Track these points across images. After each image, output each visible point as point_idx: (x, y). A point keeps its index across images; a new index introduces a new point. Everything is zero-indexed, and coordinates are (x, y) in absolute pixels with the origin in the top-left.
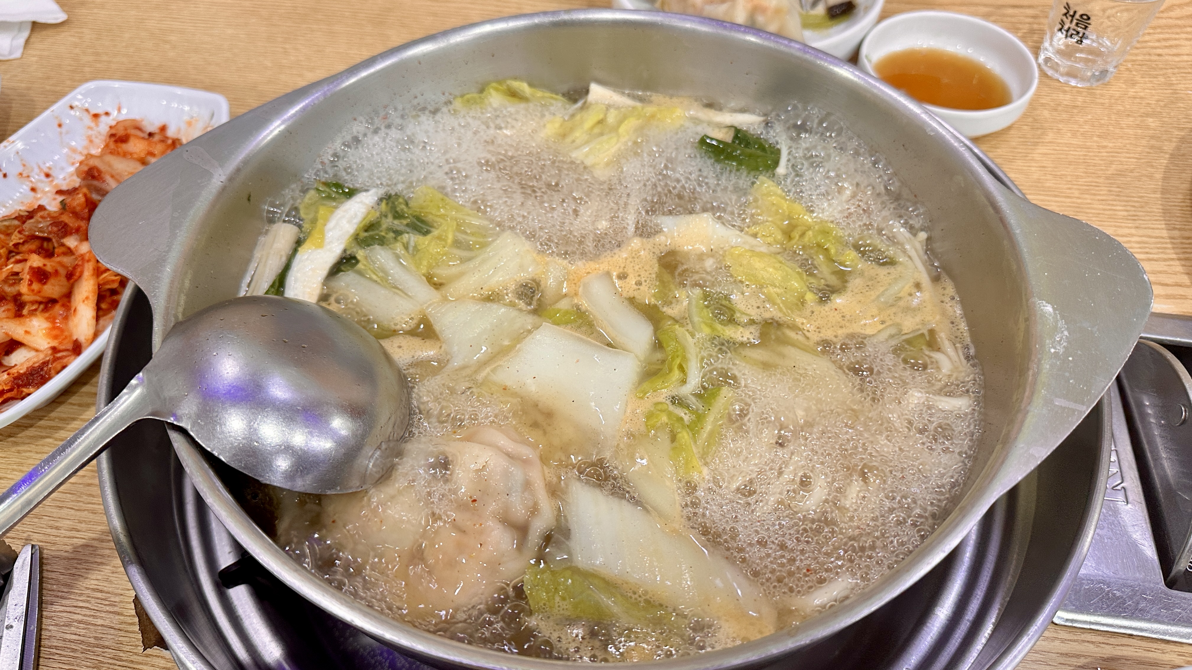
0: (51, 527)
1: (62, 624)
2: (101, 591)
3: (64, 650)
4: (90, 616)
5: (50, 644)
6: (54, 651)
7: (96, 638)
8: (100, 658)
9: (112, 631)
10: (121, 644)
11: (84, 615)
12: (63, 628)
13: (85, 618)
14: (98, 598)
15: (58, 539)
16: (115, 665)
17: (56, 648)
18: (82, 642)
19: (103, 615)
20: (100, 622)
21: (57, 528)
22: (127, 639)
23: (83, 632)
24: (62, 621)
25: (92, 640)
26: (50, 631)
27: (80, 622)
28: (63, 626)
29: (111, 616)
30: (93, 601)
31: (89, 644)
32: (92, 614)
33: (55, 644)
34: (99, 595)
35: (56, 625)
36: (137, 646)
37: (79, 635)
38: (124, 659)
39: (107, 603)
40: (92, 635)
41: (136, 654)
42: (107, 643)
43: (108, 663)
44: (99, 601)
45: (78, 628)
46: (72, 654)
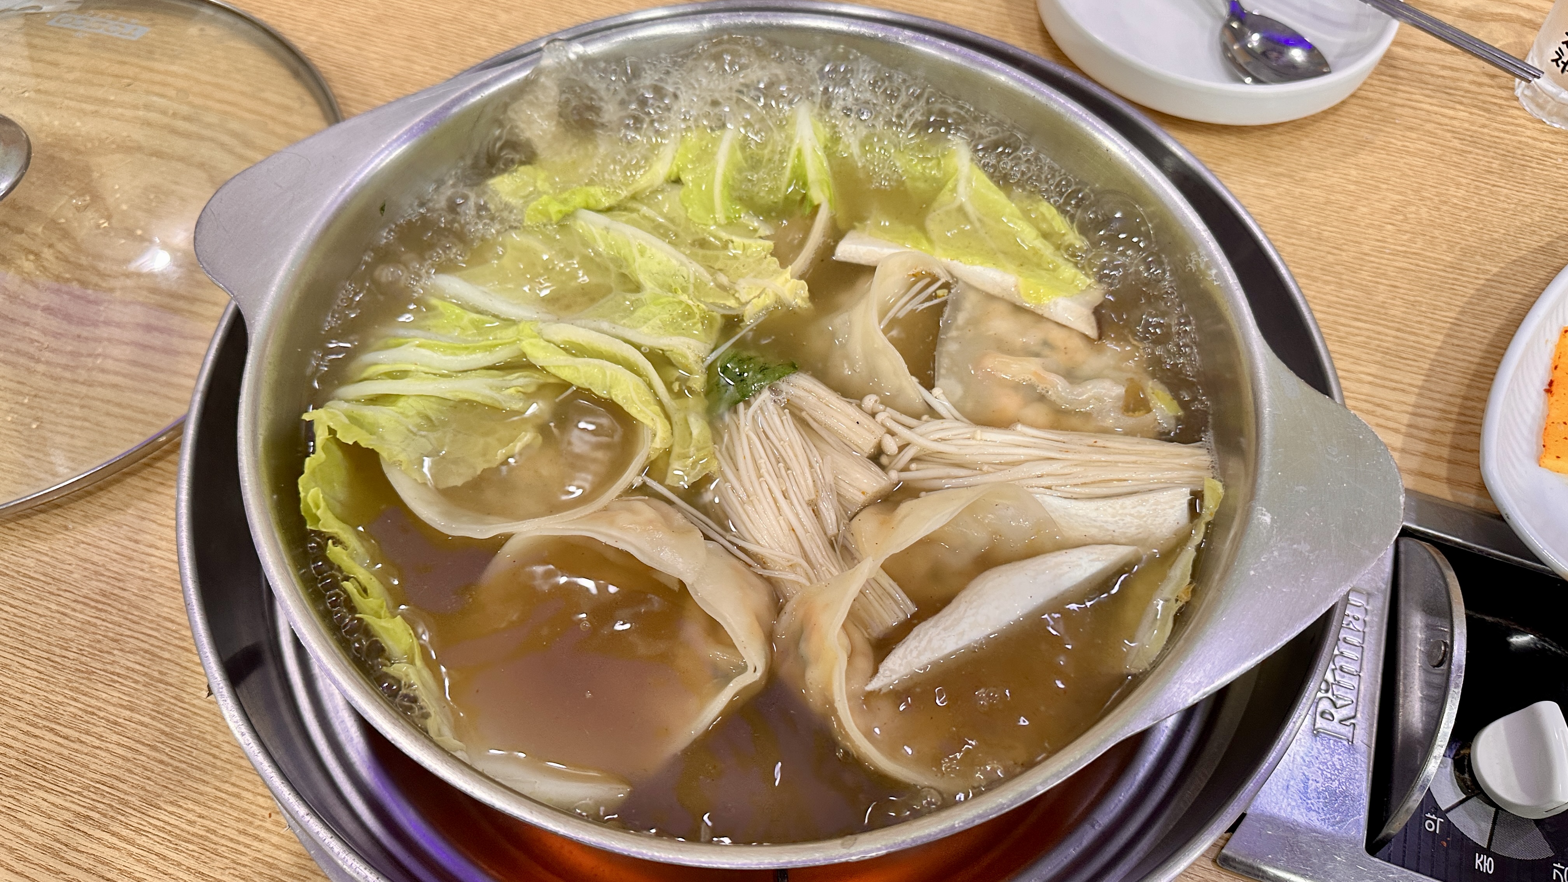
0: (130, 539)
1: (127, 650)
2: (172, 622)
3: (125, 679)
4: (158, 647)
5: (112, 670)
6: (116, 678)
7: (160, 672)
8: (161, 695)
9: (178, 668)
10: (186, 683)
11: (152, 645)
12: (129, 655)
13: (152, 648)
14: (168, 629)
15: (135, 554)
16: (176, 705)
17: (118, 675)
18: (145, 674)
19: (171, 648)
20: (166, 655)
21: (136, 542)
22: (192, 680)
23: (148, 663)
24: (127, 647)
25: (156, 674)
26: (114, 655)
27: (146, 651)
28: (129, 652)
29: (180, 651)
30: (163, 631)
31: (152, 678)
32: (160, 645)
33: (117, 671)
34: (169, 625)
35: (122, 650)
36: (202, 690)
37: (144, 666)
38: (187, 701)
39: (177, 636)
40: (156, 668)
41: (199, 698)
42: (171, 680)
43: (170, 702)
44: (169, 632)
45: (143, 657)
46: (133, 685)
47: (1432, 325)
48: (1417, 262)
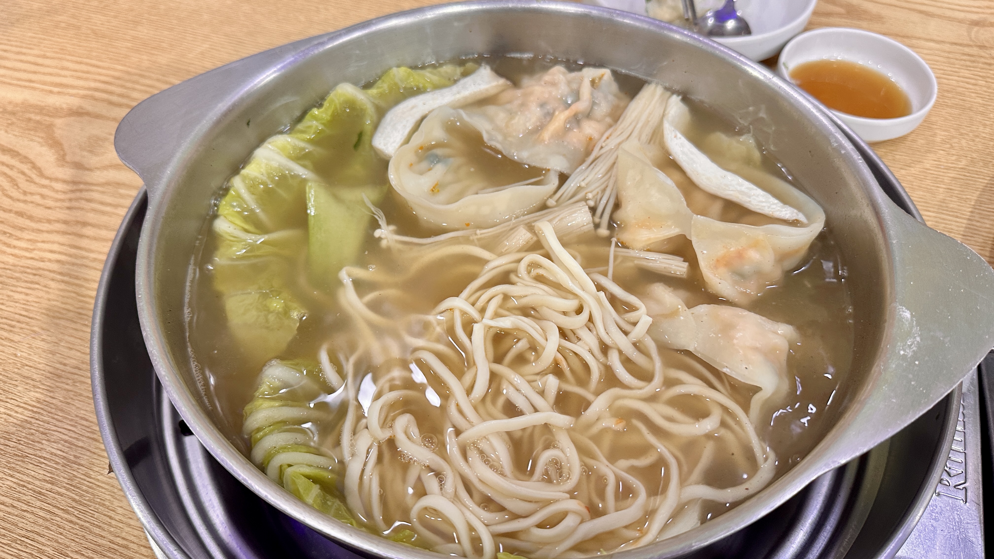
0: (61, 363)
1: (53, 440)
2: (87, 420)
3: (49, 461)
4: (74, 438)
5: (40, 454)
6: (42, 460)
7: (75, 456)
8: (75, 473)
9: (88, 453)
10: (93, 464)
11: (70, 437)
12: (53, 443)
13: (70, 439)
14: (83, 425)
15: (63, 373)
16: (85, 480)
17: (44, 458)
18: (64, 458)
19: (84, 439)
20: (81, 444)
21: (65, 365)
22: (98, 462)
23: (66, 450)
24: (53, 438)
25: (72, 458)
26: (42, 444)
27: (66, 441)
28: (53, 442)
29: (90, 441)
30: (79, 427)
31: (69, 460)
32: (76, 436)
33: (44, 455)
34: (85, 423)
35: (48, 440)
36: (104, 468)
37: (64, 452)
38: (93, 477)
39: (90, 430)
40: (72, 453)
41: (102, 474)
42: (82, 462)
43: (80, 478)
44: (84, 428)
45: (64, 446)
46: (55, 465)
47: (979, 214)
48: (963, 173)
